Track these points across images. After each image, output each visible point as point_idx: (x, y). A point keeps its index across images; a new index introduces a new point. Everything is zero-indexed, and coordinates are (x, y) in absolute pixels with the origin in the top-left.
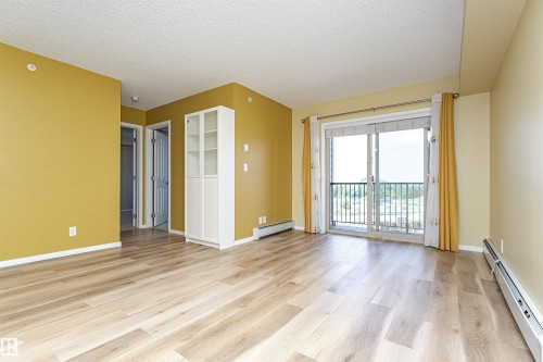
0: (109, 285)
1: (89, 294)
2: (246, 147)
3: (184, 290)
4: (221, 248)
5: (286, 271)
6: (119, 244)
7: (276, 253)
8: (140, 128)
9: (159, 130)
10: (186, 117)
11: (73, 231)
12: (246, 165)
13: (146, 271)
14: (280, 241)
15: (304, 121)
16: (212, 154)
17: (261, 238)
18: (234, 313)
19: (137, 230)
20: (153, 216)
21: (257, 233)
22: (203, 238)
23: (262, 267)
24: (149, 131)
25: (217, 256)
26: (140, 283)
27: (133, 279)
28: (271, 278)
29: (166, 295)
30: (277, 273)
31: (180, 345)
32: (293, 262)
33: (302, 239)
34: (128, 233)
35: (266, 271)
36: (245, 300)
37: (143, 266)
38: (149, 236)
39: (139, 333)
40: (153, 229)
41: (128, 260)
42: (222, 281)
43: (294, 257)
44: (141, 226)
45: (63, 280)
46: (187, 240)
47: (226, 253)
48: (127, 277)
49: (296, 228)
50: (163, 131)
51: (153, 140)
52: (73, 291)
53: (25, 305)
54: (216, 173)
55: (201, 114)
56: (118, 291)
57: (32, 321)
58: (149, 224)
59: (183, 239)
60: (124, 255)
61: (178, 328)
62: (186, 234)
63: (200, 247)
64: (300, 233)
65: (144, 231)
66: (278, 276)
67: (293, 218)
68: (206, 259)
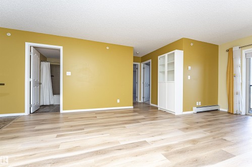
0: (132, 122)
1: (126, 123)
2: (190, 68)
3: (161, 130)
4: (176, 114)
5: (218, 132)
6: (132, 107)
7: (209, 121)
8: (139, 64)
9: (146, 64)
10: (159, 57)
11: (118, 101)
12: (189, 77)
13: (144, 119)
14: (211, 116)
15: (228, 51)
16: (172, 72)
17: (198, 113)
18: (189, 146)
19: (137, 103)
20: (143, 98)
21: (195, 110)
22: (167, 109)
23: (201, 127)
24: (142, 65)
25: (174, 118)
26: (143, 123)
27: (140, 121)
28: (208, 134)
29: (154, 130)
30: (211, 132)
31: (164, 152)
32: (222, 128)
33: (226, 116)
34: (135, 103)
35: (204, 129)
36: (194, 141)
37: (142, 116)
38: (142, 105)
39: (145, 142)
40: (144, 103)
41: (136, 113)
42: (180, 129)
43: (222, 125)
44: (139, 101)
45: (117, 117)
46: (159, 109)
47: (179, 117)
48: (137, 120)
49: (221, 109)
50: (148, 64)
51: (144, 68)
52: (121, 121)
53: (108, 123)
54: (174, 80)
55: (166, 55)
56: (135, 124)
57: (111, 128)
58: (142, 101)
59: (157, 108)
60: (134, 111)
61: (162, 145)
62: (158, 106)
63: (165, 112)
64: (224, 113)
65: (140, 103)
66: (213, 134)
67: (218, 104)
68: (169, 118)
